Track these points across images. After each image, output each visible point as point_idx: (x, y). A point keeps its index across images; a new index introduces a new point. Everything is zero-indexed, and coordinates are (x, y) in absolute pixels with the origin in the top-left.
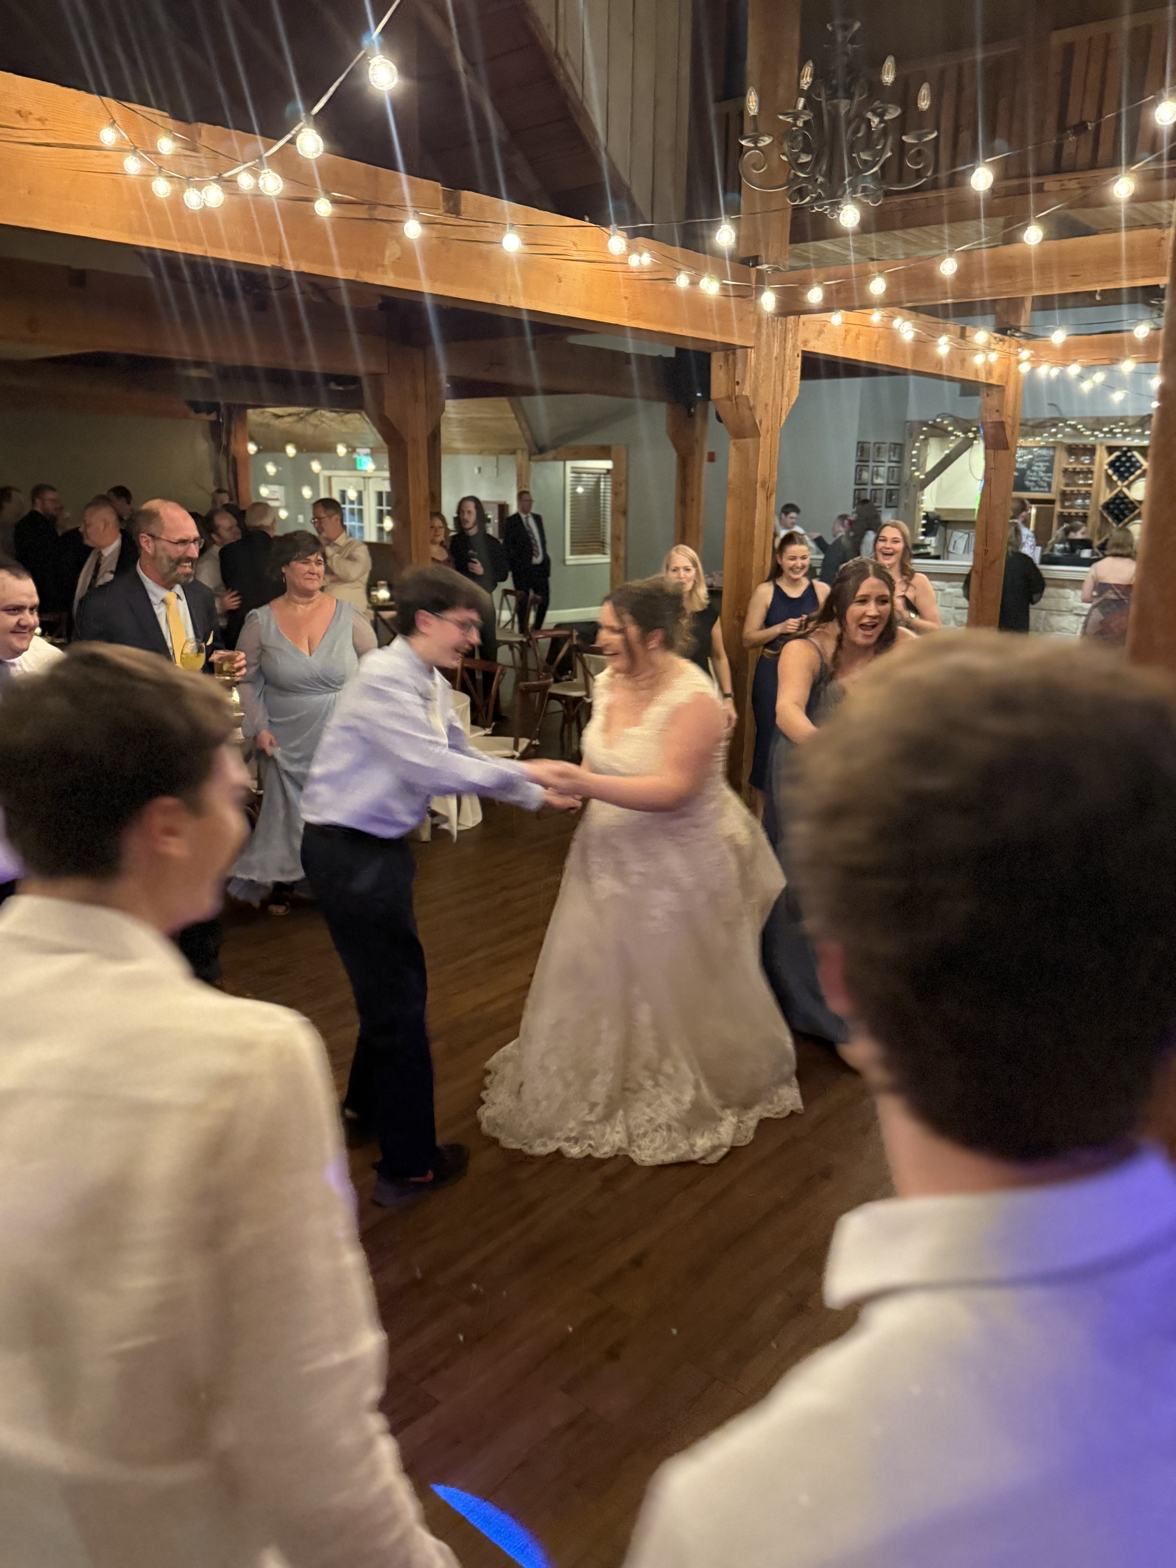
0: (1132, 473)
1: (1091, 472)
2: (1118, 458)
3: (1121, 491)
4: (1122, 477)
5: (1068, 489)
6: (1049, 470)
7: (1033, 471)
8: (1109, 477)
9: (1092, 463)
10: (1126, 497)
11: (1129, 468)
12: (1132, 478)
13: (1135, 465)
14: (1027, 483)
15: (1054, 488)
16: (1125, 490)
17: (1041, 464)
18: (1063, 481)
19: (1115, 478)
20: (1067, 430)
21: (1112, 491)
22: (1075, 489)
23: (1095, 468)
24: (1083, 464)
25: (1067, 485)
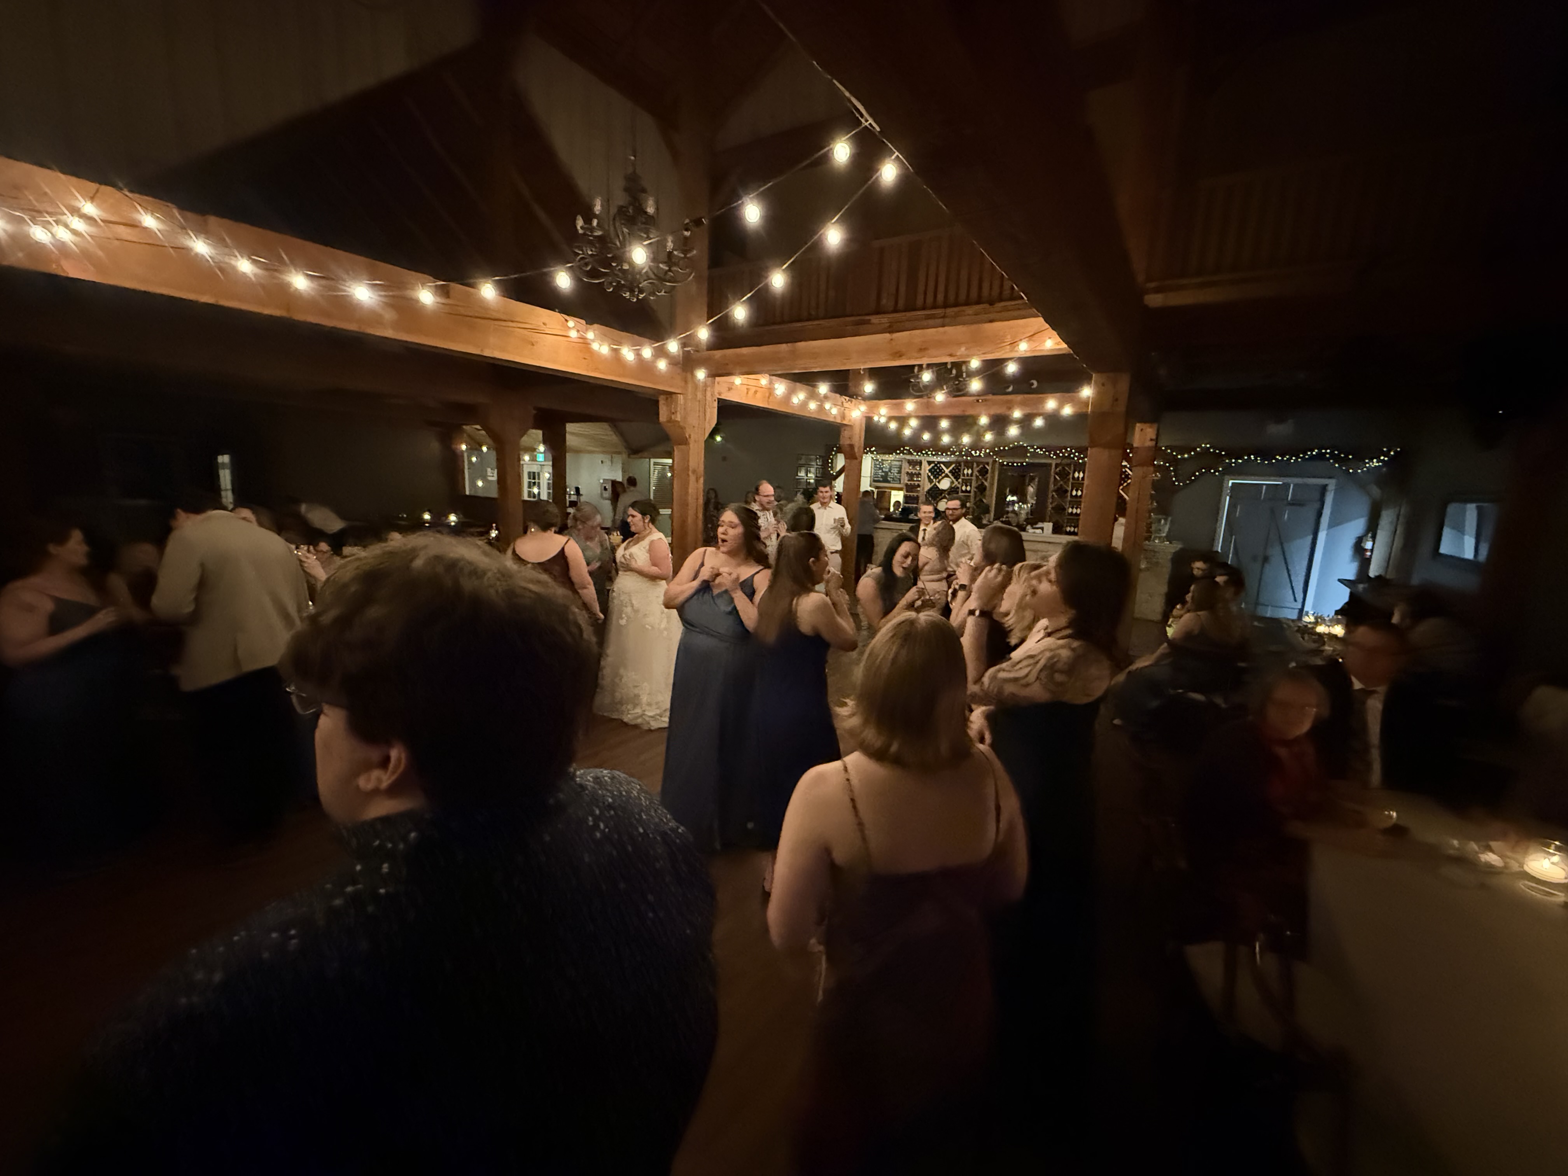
0: (941, 475)
1: (920, 474)
2: (933, 467)
3: (935, 484)
4: (935, 477)
5: (909, 483)
6: (900, 472)
7: (891, 473)
8: (929, 477)
9: (920, 470)
10: (938, 487)
11: (938, 472)
12: (940, 477)
13: (942, 471)
14: (889, 479)
15: (902, 482)
16: (937, 484)
17: (896, 469)
18: (907, 478)
19: (932, 477)
20: (905, 452)
21: (931, 484)
22: (912, 483)
23: (922, 472)
24: (917, 470)
25: (909, 481)
